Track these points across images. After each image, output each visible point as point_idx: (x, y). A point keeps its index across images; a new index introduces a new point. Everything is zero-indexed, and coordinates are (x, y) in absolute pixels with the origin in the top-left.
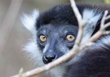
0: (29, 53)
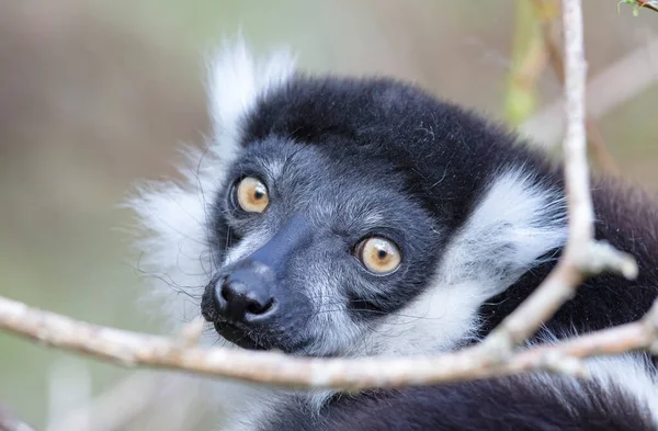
0: (152, 233)
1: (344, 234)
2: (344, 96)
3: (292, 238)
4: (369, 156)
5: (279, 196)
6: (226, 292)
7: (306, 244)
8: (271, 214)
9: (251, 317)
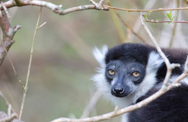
1: (130, 73)
2: (119, 50)
3: (121, 77)
4: (128, 58)
5: (116, 71)
6: (115, 90)
7: (124, 77)
8: (116, 74)
9: (121, 93)
